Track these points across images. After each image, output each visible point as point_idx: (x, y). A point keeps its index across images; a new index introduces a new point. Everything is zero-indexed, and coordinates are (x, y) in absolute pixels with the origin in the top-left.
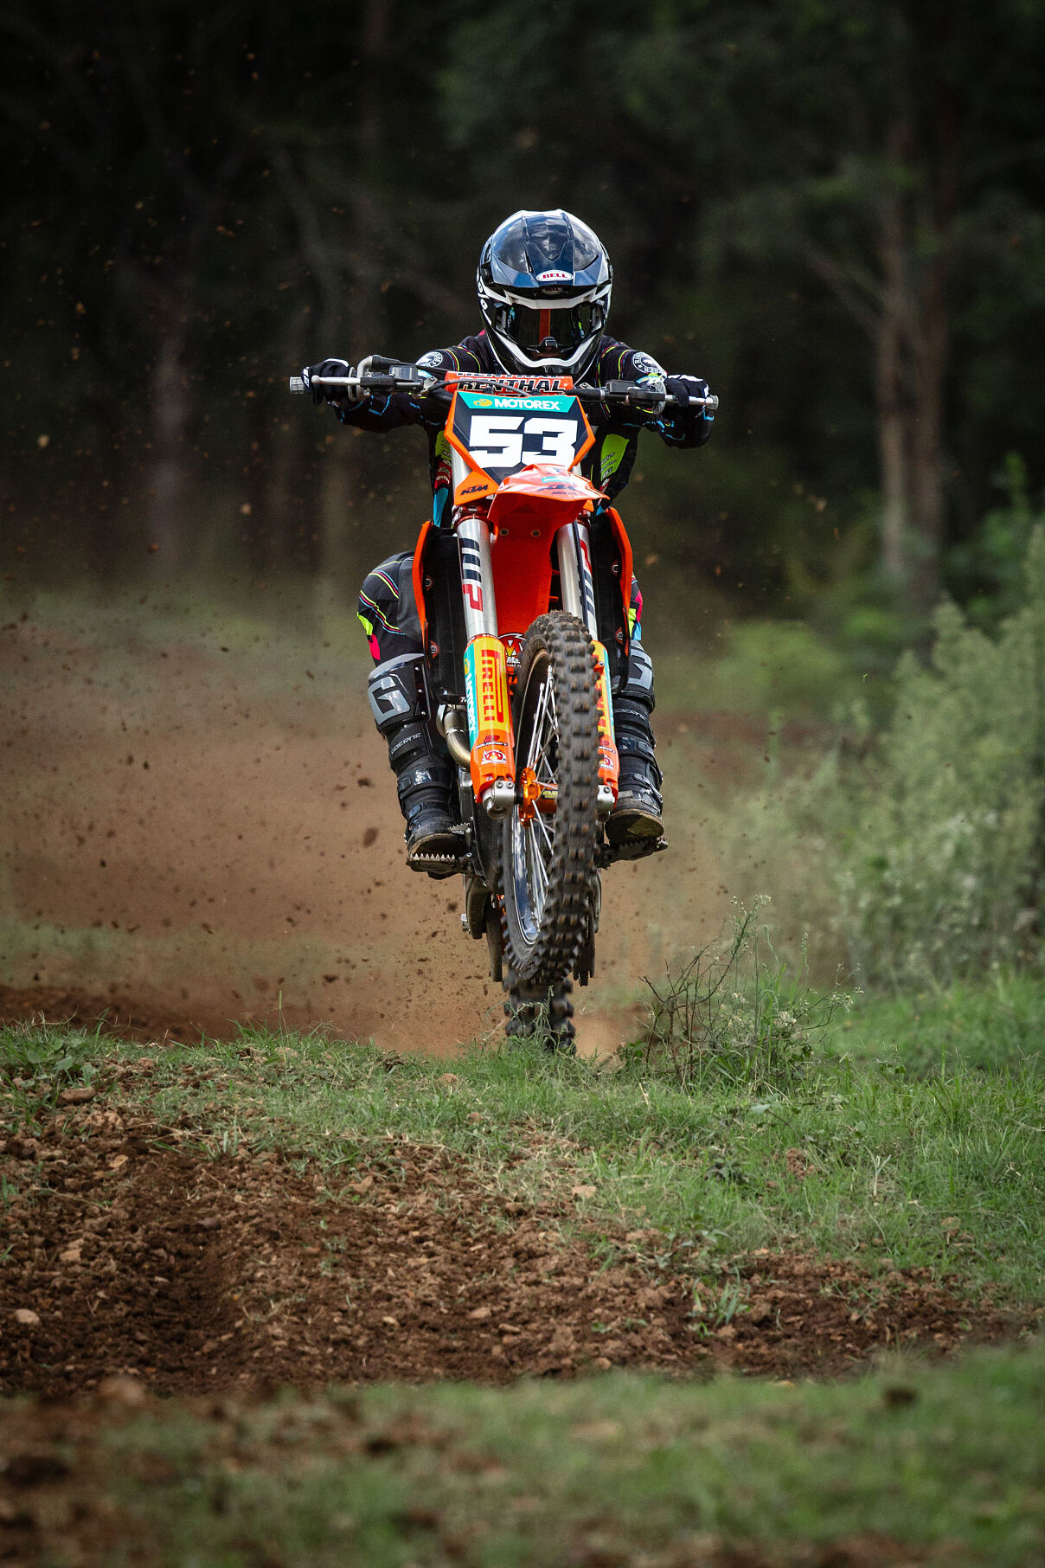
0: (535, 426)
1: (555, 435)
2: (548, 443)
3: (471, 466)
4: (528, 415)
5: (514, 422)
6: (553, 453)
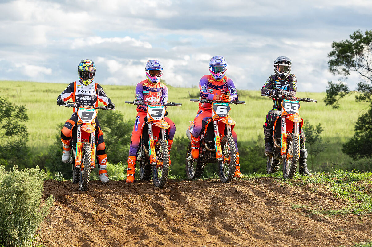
0: (293, 105)
1: (296, 107)
2: (295, 108)
3: (284, 110)
4: (292, 103)
5: (290, 104)
6: (295, 109)
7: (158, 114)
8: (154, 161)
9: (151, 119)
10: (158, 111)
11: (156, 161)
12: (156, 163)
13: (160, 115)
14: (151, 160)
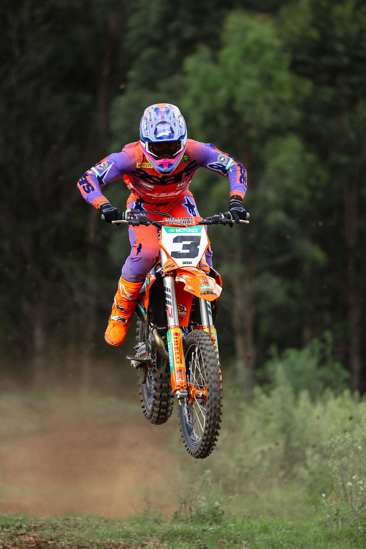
7: (188, 251)
8: (182, 387)
9: (171, 262)
10: (189, 243)
11: (188, 388)
12: (189, 392)
13: (194, 254)
14: (174, 383)
